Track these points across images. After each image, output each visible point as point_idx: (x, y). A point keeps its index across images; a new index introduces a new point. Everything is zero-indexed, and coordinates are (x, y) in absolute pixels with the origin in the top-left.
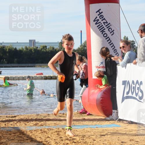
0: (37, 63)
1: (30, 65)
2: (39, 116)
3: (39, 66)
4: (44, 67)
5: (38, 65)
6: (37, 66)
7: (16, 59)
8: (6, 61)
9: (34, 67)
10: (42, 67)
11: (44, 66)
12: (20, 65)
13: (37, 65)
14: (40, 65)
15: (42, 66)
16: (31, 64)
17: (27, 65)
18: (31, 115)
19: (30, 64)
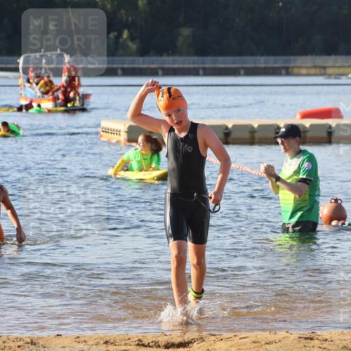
0: (304, 52)
1: (262, 61)
2: (316, 342)
3: (313, 71)
4: (338, 76)
5: (308, 60)
6: (304, 71)
7: (186, 32)
8: (132, 38)
9: (288, 72)
10: (330, 76)
11: (341, 70)
12: (209, 62)
13: (300, 61)
14: (321, 60)
15: (330, 71)
16: (272, 58)
17: (249, 61)
18: (272, 337)
19: (262, 59)
